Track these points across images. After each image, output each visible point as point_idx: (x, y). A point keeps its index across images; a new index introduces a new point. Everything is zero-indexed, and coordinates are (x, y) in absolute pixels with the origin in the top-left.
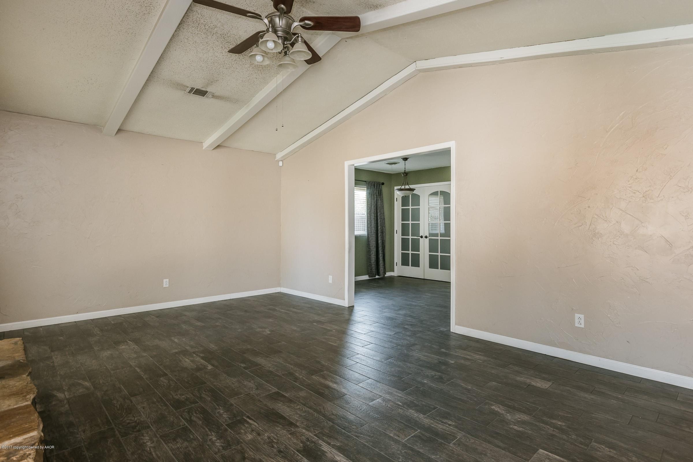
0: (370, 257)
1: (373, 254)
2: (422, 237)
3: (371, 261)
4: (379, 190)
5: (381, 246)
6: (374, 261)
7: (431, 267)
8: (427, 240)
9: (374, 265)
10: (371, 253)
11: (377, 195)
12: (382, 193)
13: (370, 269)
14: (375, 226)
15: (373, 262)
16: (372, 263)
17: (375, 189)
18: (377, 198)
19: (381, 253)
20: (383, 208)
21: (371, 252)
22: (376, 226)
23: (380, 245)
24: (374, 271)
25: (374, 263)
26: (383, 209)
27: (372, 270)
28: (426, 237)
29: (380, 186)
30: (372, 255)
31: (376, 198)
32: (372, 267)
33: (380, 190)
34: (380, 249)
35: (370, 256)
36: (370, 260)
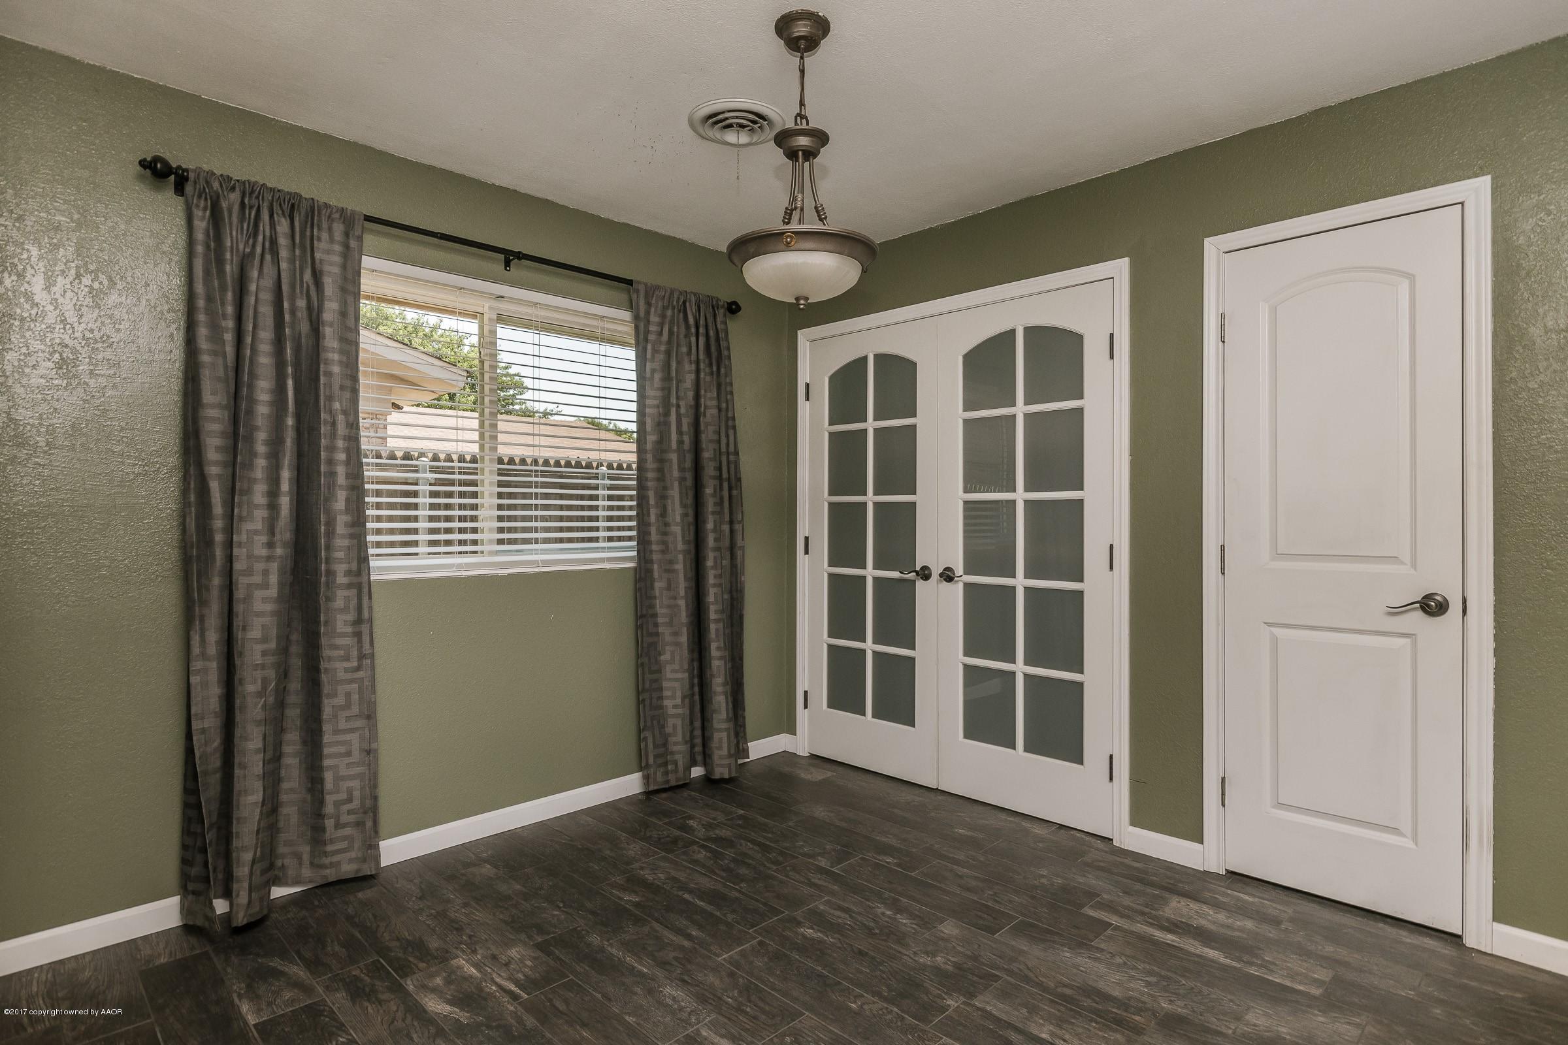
0: (656, 681)
1: (672, 661)
2: (925, 574)
3: (661, 698)
4: (712, 333)
5: (717, 621)
6: (678, 701)
7: (974, 730)
8: (956, 591)
9: (679, 722)
10: (662, 658)
11: (698, 362)
12: (725, 353)
13: (655, 746)
14: (685, 515)
15: (675, 707)
16: (671, 711)
17: (688, 327)
18: (698, 371)
19: (721, 658)
20: (734, 428)
21: (660, 654)
22: (691, 519)
23: (713, 613)
24: (679, 752)
25: (680, 711)
26: (731, 432)
27: (665, 745)
28: (948, 576)
29: (715, 316)
30: (668, 668)
31: (693, 376)
32: (669, 730)
33: (718, 339)
34: (715, 629)
35: (655, 676)
36: (655, 695)
